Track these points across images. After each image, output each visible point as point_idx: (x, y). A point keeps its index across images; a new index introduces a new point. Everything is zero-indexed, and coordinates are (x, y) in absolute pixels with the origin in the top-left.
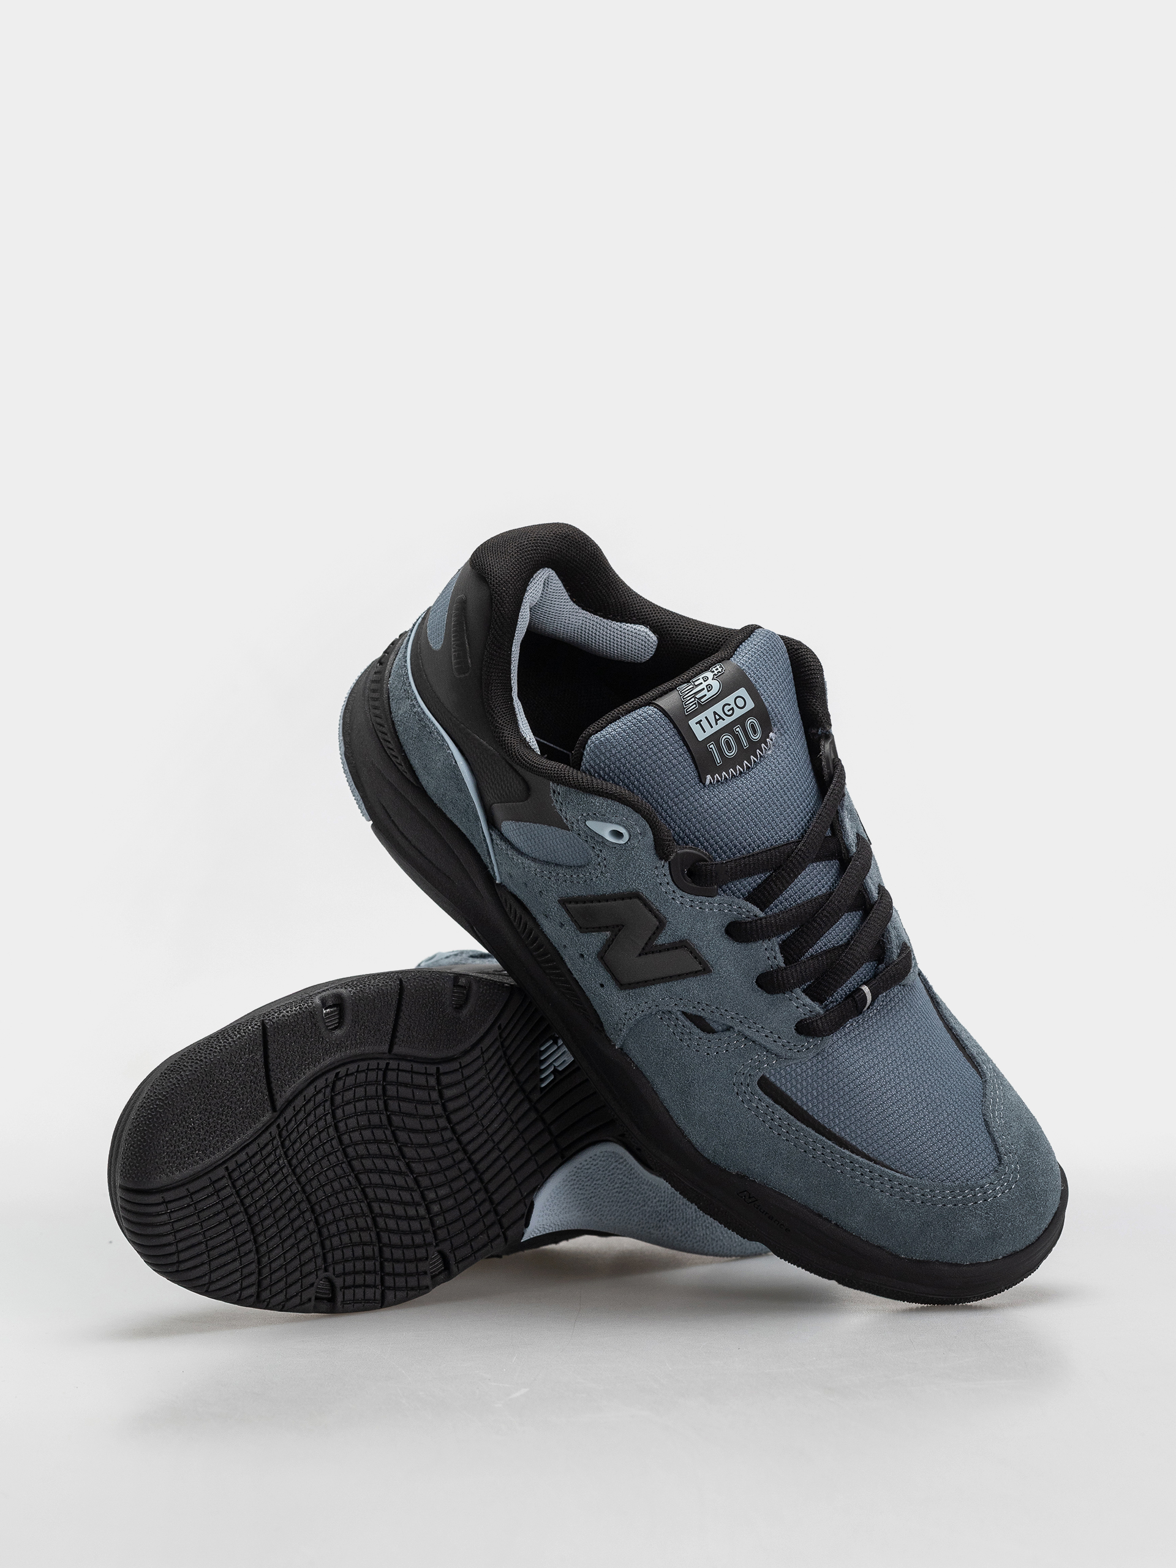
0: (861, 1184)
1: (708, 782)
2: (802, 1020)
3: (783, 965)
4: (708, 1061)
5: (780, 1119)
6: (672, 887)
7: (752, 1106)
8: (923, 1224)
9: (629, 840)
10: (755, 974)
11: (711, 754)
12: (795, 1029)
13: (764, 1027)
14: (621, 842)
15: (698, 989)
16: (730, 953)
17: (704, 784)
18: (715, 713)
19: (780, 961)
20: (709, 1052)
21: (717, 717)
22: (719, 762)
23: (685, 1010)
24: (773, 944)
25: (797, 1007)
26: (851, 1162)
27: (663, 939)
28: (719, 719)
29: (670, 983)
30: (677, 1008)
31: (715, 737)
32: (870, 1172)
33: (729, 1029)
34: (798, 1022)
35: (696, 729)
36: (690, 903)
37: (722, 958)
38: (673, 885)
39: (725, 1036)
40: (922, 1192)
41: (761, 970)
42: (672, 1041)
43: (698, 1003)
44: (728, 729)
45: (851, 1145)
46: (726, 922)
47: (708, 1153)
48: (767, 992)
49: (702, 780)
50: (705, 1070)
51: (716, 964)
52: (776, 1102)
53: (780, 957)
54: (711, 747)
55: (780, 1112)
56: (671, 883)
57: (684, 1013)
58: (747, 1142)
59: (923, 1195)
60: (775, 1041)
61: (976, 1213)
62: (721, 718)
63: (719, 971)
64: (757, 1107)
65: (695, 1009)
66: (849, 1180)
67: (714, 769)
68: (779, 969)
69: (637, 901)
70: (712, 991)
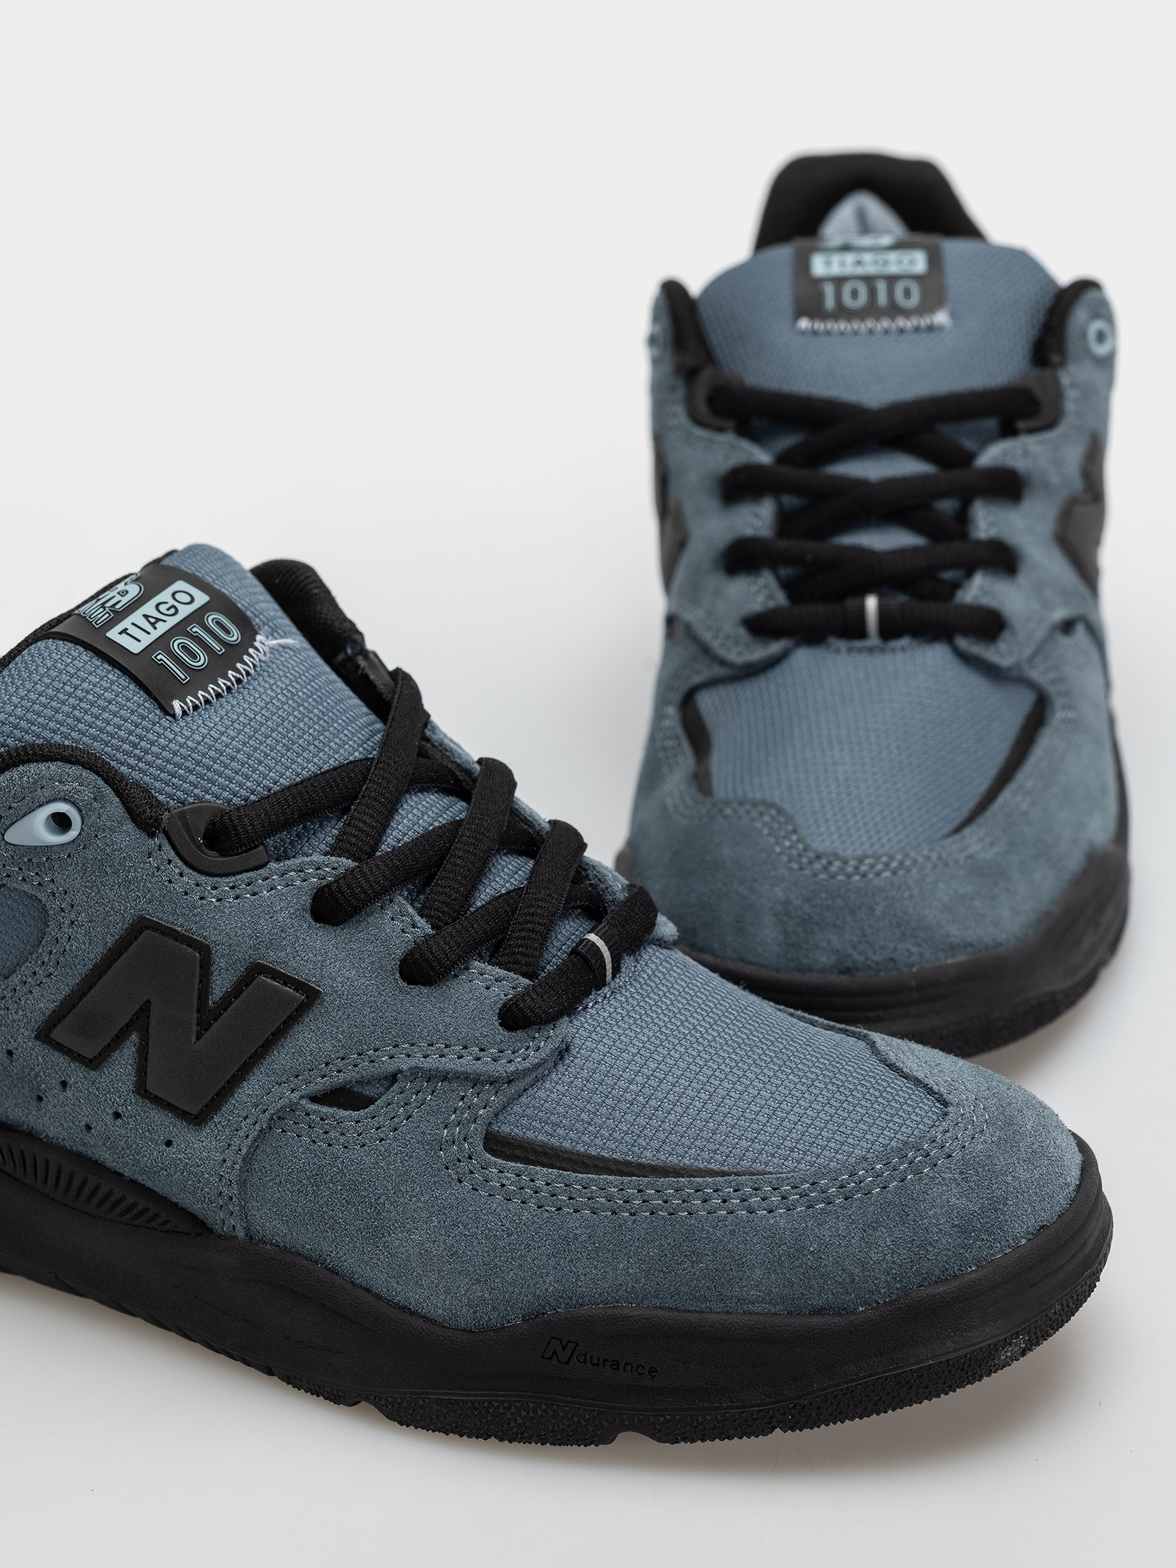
0: (731, 1217)
1: (178, 711)
2: (504, 1005)
3: (431, 932)
4: (386, 1151)
5: (548, 1184)
6: (191, 877)
7: (493, 1187)
8: (865, 1231)
9: (83, 823)
10: (393, 964)
11: (162, 666)
12: (500, 1024)
13: (448, 1043)
14: (73, 834)
15: (314, 1039)
16: (337, 949)
17: (174, 716)
18: (146, 617)
19: (425, 927)
20: (382, 1135)
21: (153, 620)
22: (183, 677)
23: (313, 1088)
24: (400, 905)
25: (488, 988)
26: (697, 1191)
27: (221, 984)
28: (155, 623)
29: (269, 1060)
30: (297, 1094)
31: (162, 642)
32: (735, 1191)
33: (392, 1078)
34: (501, 1010)
35: (124, 641)
36: (232, 893)
37: (328, 962)
38: (191, 871)
39: (393, 1094)
40: (838, 1184)
41: (399, 953)
42: (316, 1156)
43: (327, 1064)
44: (179, 629)
45: (684, 1169)
46: (307, 900)
47: (465, 1317)
48: (424, 984)
49: (168, 712)
50: (389, 1169)
51: (323, 977)
52: (528, 1162)
53: (421, 922)
54: (159, 657)
55: (542, 1174)
56: (187, 870)
57: (314, 1099)
58: (512, 1250)
59: (842, 1187)
60: (479, 1059)
61: (943, 1179)
62: (158, 620)
63: (332, 987)
64: (503, 1185)
65: (326, 1079)
66: (707, 1219)
67: (183, 690)
68: (427, 938)
69: (147, 932)
70: (338, 1028)
